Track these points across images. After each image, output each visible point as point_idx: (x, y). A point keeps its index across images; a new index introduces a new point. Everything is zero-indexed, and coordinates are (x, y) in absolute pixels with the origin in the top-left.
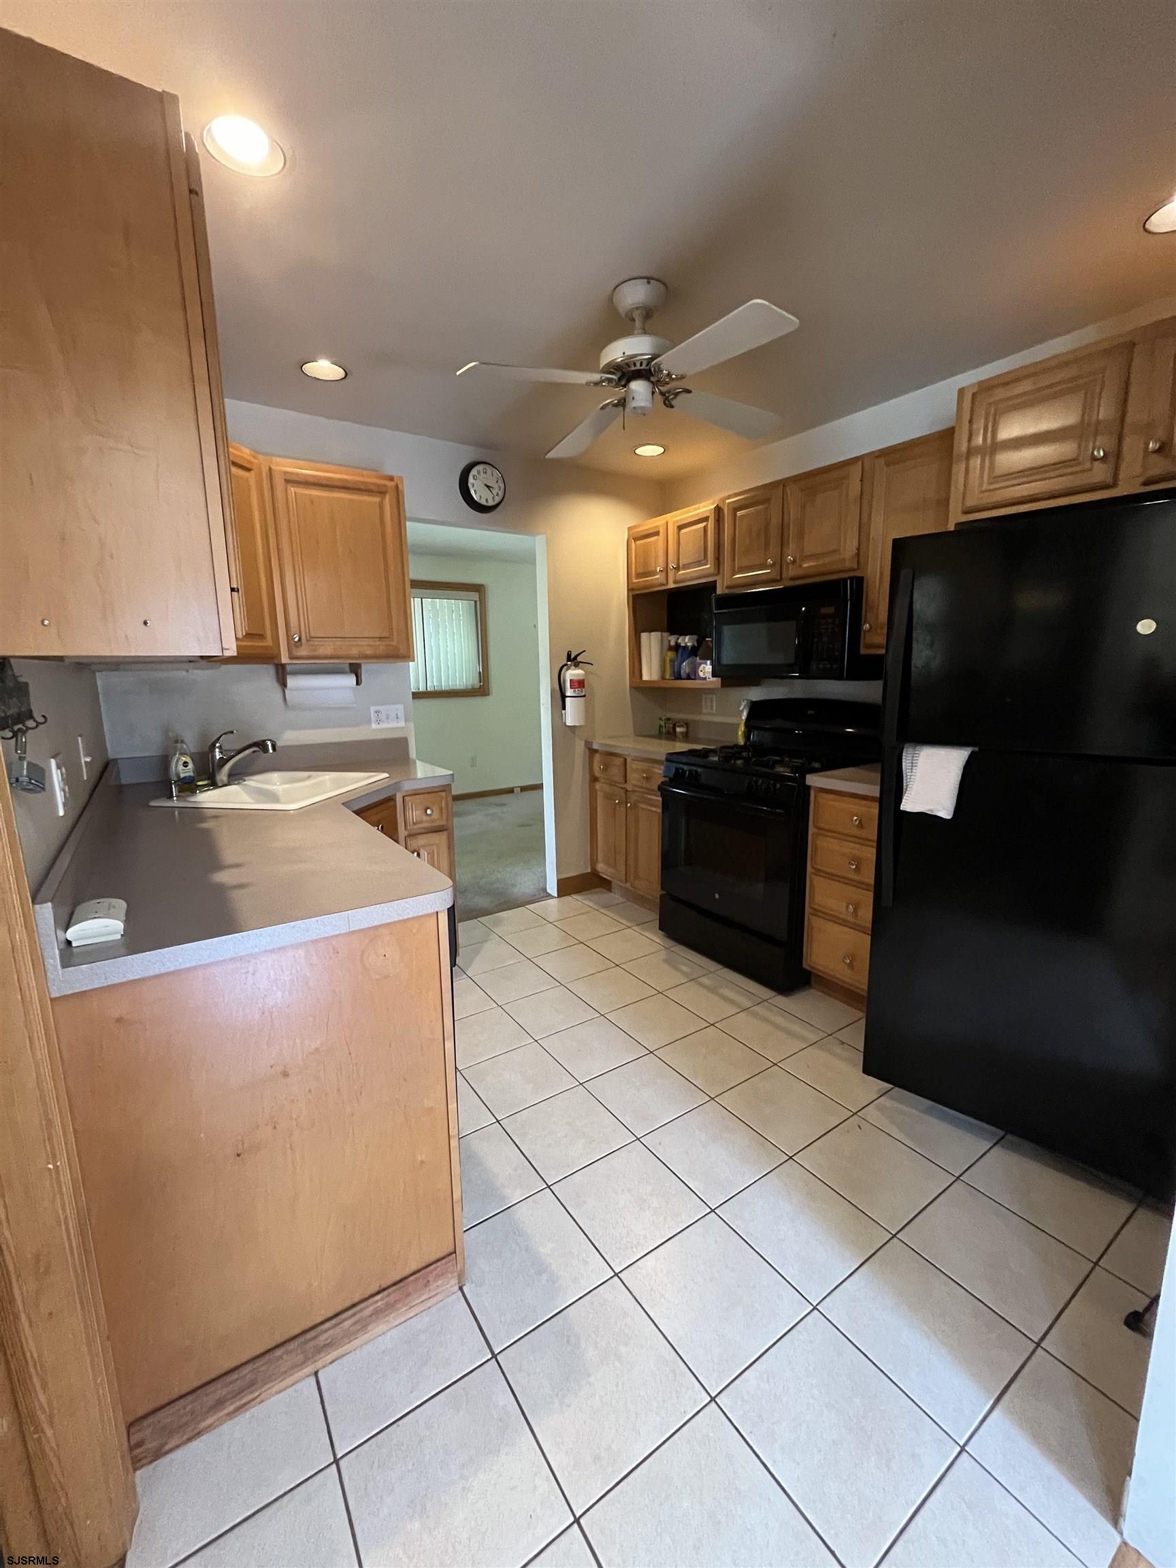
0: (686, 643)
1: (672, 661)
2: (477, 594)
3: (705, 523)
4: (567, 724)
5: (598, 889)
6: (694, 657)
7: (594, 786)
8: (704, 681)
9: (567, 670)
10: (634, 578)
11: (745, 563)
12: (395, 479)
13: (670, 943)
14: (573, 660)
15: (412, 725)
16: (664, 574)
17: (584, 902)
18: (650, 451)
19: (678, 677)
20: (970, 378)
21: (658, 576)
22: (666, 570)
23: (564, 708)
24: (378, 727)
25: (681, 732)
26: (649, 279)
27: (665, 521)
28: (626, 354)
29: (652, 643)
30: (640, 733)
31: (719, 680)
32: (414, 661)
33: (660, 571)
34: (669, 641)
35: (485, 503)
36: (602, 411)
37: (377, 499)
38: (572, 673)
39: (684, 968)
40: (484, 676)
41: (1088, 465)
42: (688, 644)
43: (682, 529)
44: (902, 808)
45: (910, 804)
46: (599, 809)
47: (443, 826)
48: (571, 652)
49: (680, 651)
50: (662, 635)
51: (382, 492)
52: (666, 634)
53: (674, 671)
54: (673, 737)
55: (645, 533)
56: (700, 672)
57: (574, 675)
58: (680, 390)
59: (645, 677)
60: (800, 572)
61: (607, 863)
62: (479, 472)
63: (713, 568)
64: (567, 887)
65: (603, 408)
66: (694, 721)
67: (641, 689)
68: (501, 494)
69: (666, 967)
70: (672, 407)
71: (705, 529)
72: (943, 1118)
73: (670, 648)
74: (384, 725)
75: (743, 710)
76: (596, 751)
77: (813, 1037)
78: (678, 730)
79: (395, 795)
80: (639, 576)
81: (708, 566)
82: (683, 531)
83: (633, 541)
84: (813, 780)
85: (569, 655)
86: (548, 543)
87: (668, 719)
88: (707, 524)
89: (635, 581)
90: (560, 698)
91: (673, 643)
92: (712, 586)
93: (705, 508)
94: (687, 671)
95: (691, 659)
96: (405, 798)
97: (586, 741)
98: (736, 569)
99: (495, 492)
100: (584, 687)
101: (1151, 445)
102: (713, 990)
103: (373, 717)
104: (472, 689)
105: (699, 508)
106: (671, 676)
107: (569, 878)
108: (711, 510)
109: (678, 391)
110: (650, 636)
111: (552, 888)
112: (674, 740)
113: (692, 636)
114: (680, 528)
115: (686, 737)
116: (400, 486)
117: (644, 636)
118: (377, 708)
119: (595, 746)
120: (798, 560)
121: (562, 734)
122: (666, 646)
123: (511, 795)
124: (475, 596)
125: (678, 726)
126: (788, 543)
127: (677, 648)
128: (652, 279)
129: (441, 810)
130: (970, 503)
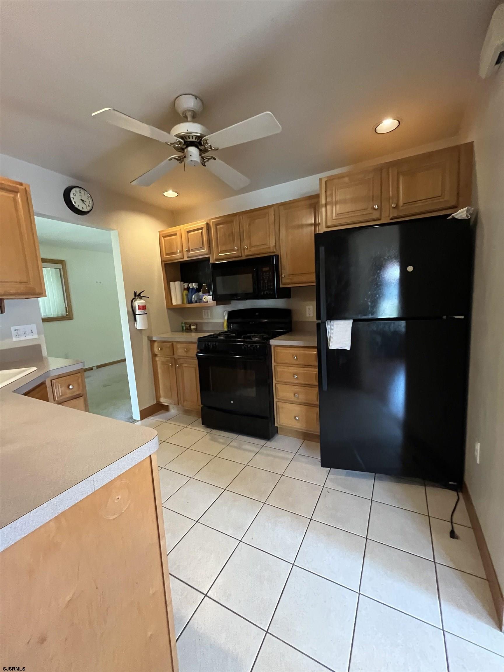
0: (193, 287)
1: (187, 295)
2: (61, 265)
3: (202, 230)
4: (138, 329)
5: (161, 411)
6: (198, 293)
7: (155, 359)
8: (207, 303)
9: (135, 301)
10: (164, 255)
11: (224, 248)
12: (24, 184)
13: (209, 430)
14: (138, 295)
15: (43, 337)
16: (181, 254)
17: (156, 419)
18: (170, 194)
19: (191, 302)
20: (325, 175)
21: (178, 255)
22: (182, 252)
23: (135, 320)
24: (17, 339)
25: (194, 328)
26: (196, 97)
27: (180, 229)
28: (188, 131)
29: (176, 287)
30: (173, 331)
31: (215, 302)
32: (46, 296)
33: (179, 252)
34: (184, 286)
35: (81, 210)
36: (169, 161)
37: (12, 195)
38: (138, 303)
39: (221, 441)
40: (69, 309)
41: (371, 212)
42: (194, 287)
43: (189, 233)
44: (330, 348)
45: (333, 346)
46: (159, 371)
47: (80, 394)
48: (136, 291)
49: (190, 290)
50: (181, 283)
51: (15, 191)
52: (182, 283)
53: (188, 300)
54: (190, 330)
55: (170, 234)
56: (203, 299)
57: (139, 303)
58: (210, 157)
59: (174, 303)
60: (250, 253)
61: (165, 397)
62: (76, 192)
63: (207, 250)
64: (145, 414)
65: (171, 159)
66: (199, 323)
67: (172, 309)
68: (91, 205)
69: (212, 442)
70: (205, 166)
71: (202, 233)
72: (353, 476)
73: (185, 289)
74: (22, 338)
75: (225, 315)
76: (155, 341)
77: (291, 457)
78: (192, 327)
79: (45, 380)
80: (167, 254)
81: (205, 250)
82: (190, 234)
83: (162, 238)
84: (273, 342)
85: (135, 294)
86: (120, 235)
87: (185, 323)
88: (202, 231)
89: (165, 257)
90: (133, 315)
91: (186, 287)
92: (208, 259)
93: (201, 223)
94: (195, 299)
95: (196, 294)
96: (52, 381)
97: (148, 337)
98: (219, 251)
99: (87, 204)
100: (146, 309)
101: (393, 205)
102: (239, 448)
103: (14, 333)
104: (62, 316)
105: (197, 223)
106: (187, 302)
107: (146, 408)
108: (204, 224)
109: (209, 157)
110: (175, 283)
111: (136, 415)
112: (191, 332)
113: (196, 283)
114: (188, 232)
115: (196, 330)
116: (27, 189)
117: (172, 283)
118: (17, 327)
119: (154, 339)
120: (249, 248)
121: (135, 334)
122: (183, 289)
123: (91, 371)
124: (60, 266)
125: (193, 326)
126: (244, 240)
127: (188, 289)
128: (198, 98)
129: (79, 385)
130: (329, 223)
